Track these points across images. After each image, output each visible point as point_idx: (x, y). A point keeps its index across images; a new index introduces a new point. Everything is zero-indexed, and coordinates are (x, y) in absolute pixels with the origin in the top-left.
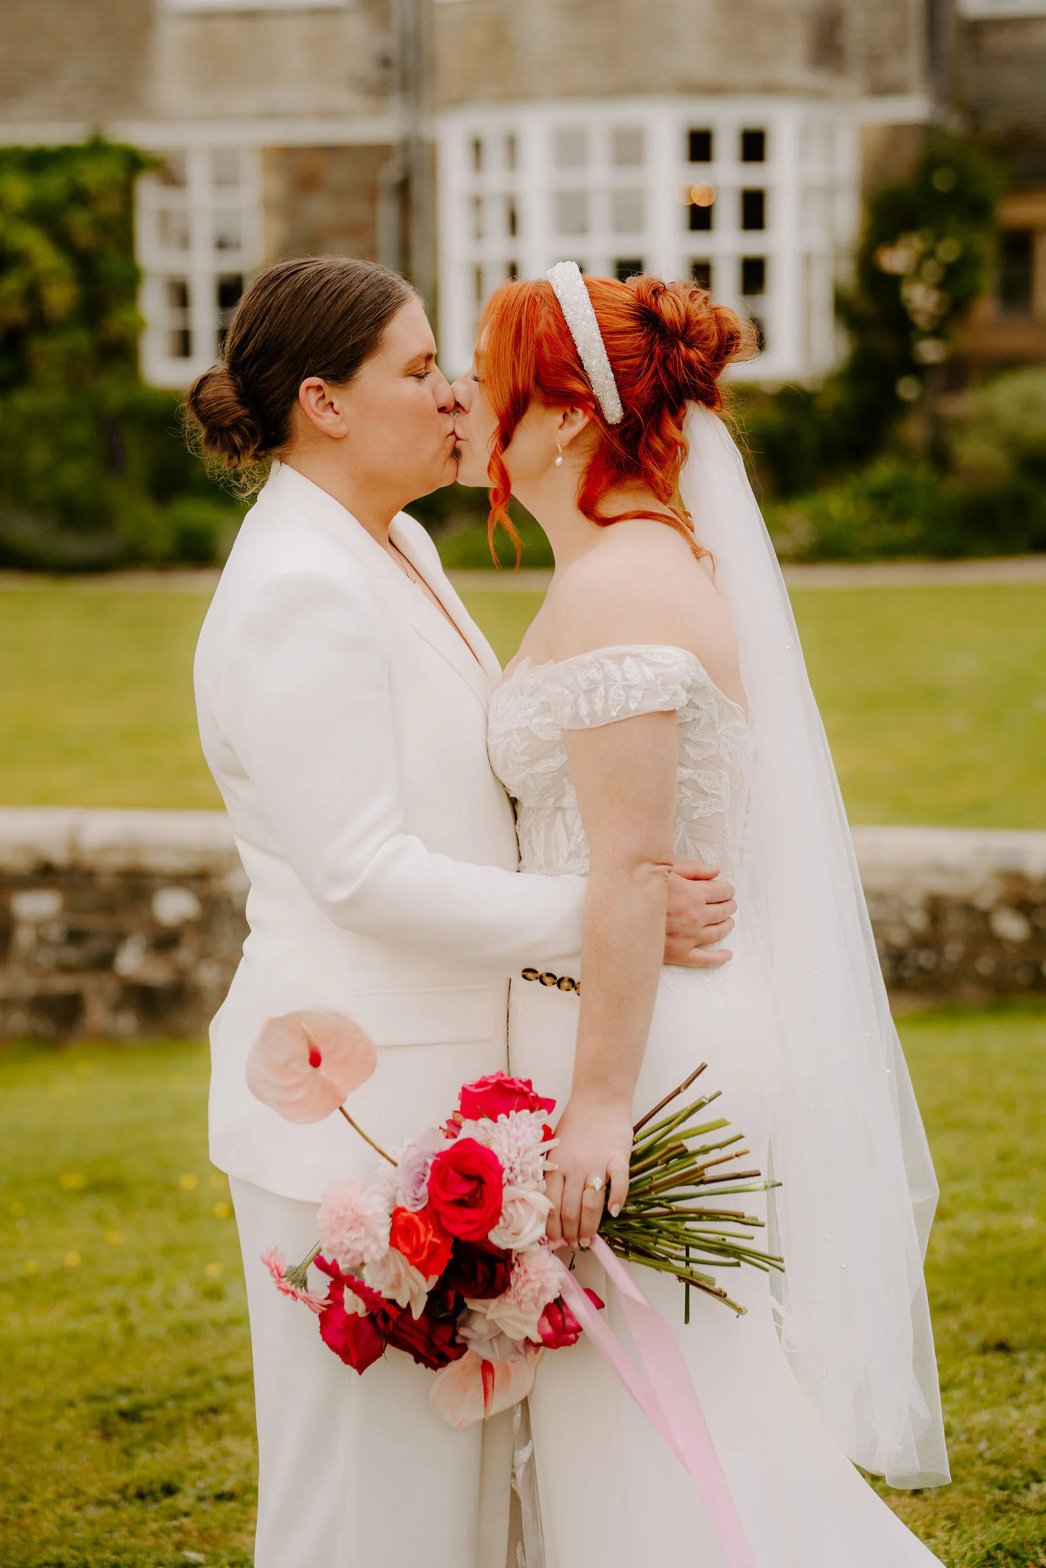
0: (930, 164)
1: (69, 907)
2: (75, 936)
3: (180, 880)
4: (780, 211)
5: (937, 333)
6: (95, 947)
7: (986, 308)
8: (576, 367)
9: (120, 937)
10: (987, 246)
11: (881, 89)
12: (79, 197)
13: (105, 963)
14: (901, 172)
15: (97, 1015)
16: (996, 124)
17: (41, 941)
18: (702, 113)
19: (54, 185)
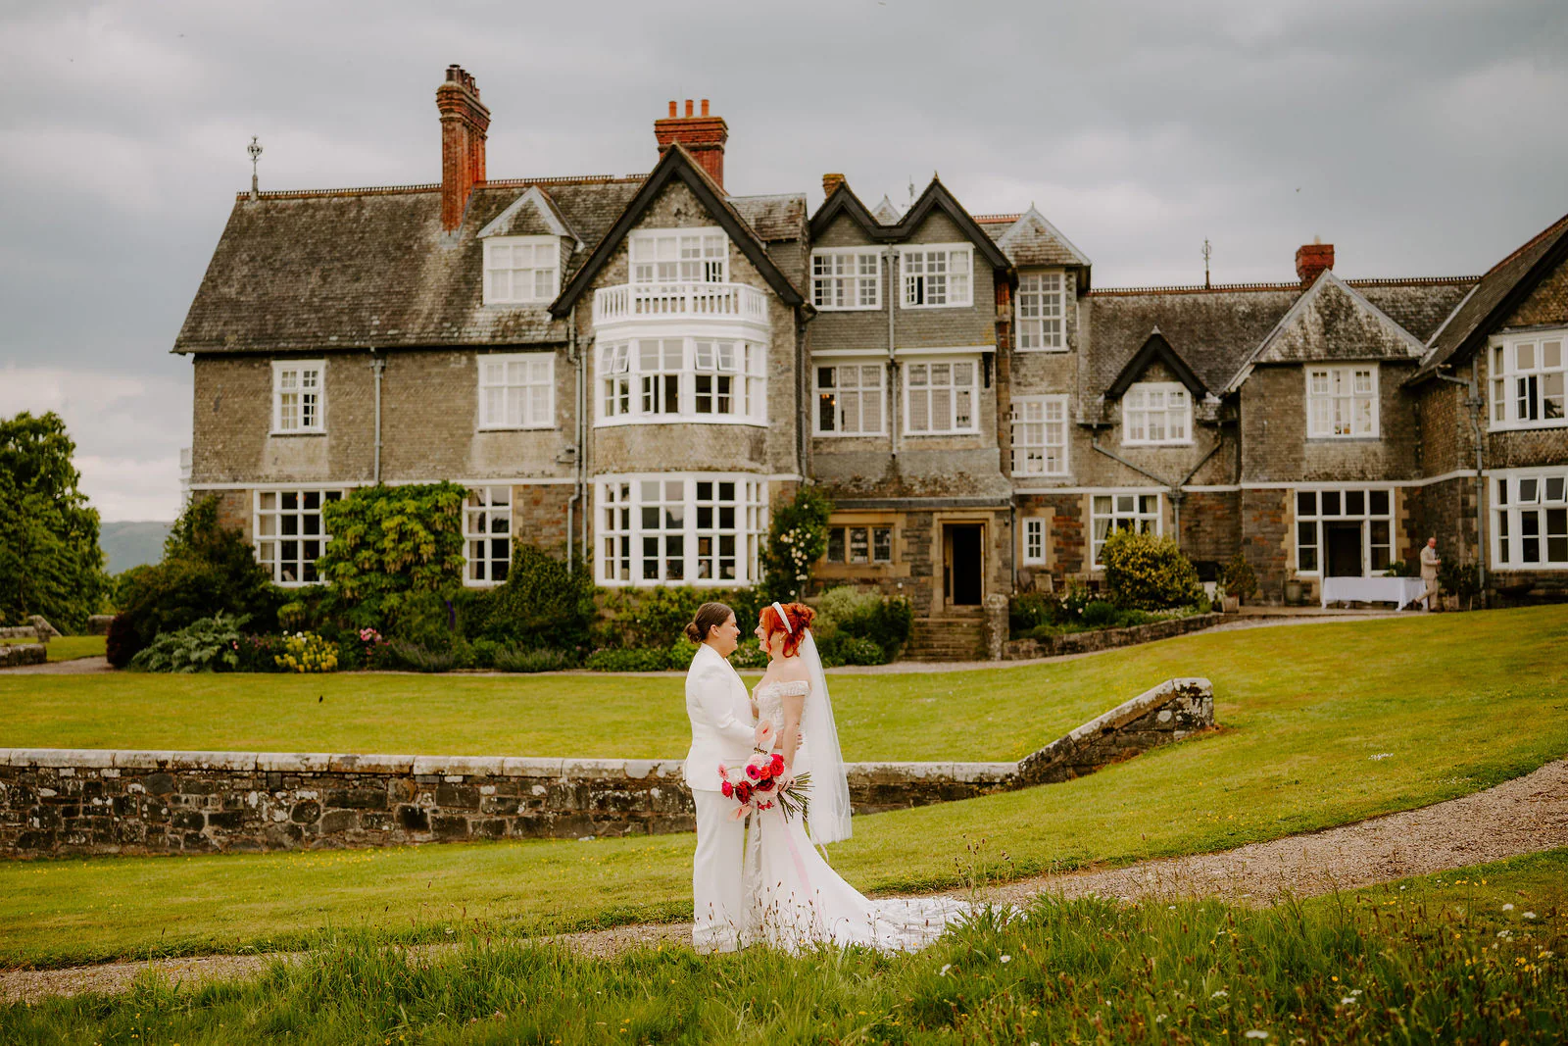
0: (801, 500)
1: (498, 791)
2: (501, 801)
3: (540, 780)
4: (740, 517)
5: (804, 571)
6: (509, 804)
7: (825, 559)
8: (782, 623)
9: (519, 801)
10: (825, 535)
11: (778, 470)
12: (438, 509)
13: (513, 811)
14: (788, 503)
15: (509, 830)
16: (826, 484)
17: (490, 802)
18: (705, 477)
19: (426, 503)
